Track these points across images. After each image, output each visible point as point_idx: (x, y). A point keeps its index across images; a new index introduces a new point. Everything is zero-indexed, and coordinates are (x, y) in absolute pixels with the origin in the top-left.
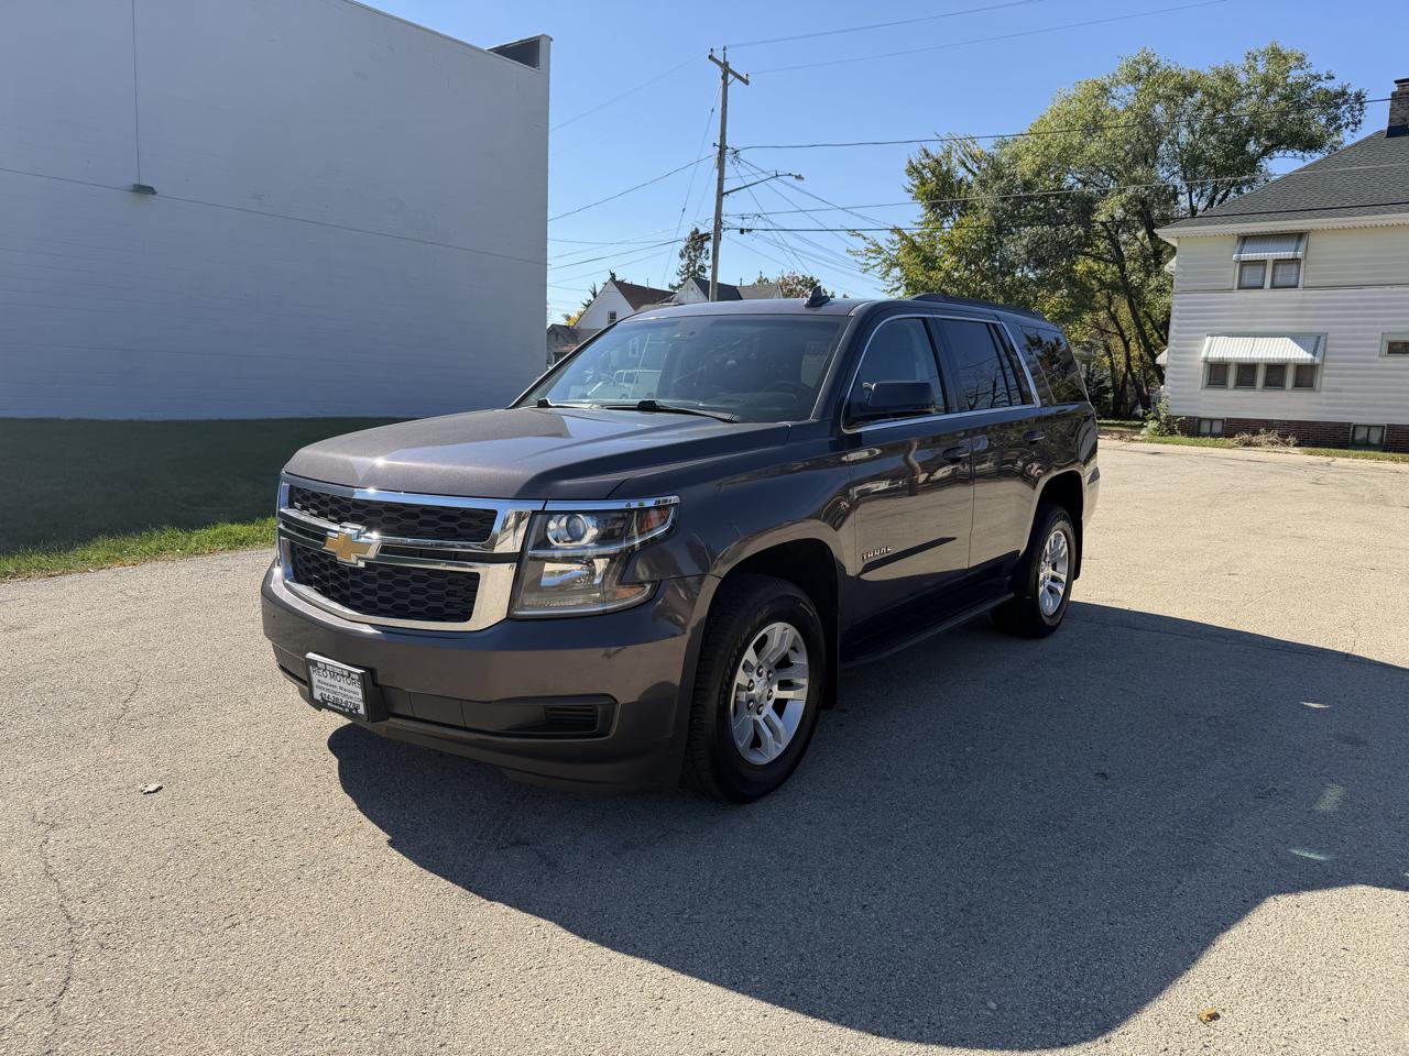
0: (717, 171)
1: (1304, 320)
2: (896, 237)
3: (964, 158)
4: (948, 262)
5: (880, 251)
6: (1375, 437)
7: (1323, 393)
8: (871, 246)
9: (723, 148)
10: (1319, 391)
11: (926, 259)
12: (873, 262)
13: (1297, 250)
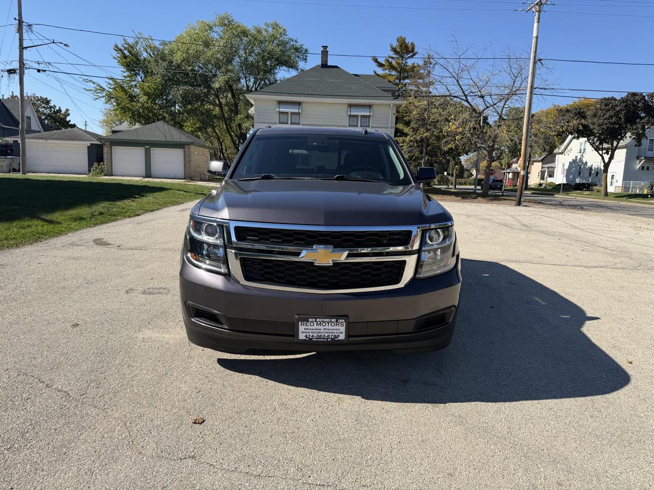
0: (18, 35)
2: (111, 81)
3: (146, 47)
4: (143, 99)
5: (103, 89)
8: (98, 87)
9: (20, 22)
11: (130, 96)
12: (100, 95)
13: (299, 109)
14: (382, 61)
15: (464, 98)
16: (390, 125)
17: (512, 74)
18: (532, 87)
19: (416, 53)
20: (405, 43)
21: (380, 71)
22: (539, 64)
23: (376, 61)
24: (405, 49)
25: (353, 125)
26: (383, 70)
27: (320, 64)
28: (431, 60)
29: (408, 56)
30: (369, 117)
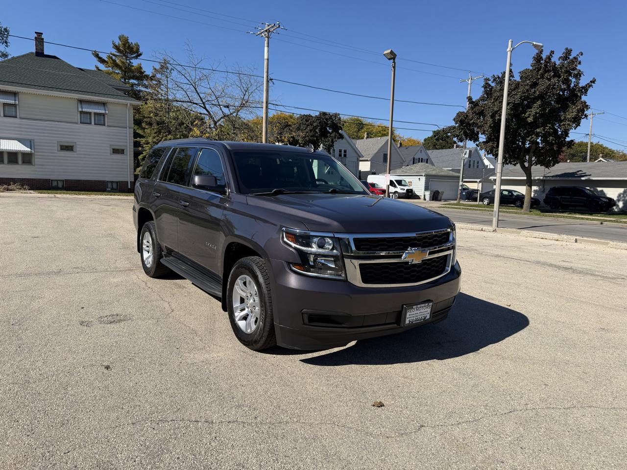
1: (23, 133)
6: (60, 184)
7: (36, 166)
10: (34, 165)
13: (15, 100)
14: (104, 57)
15: (202, 105)
16: (128, 125)
17: (242, 88)
18: (267, 102)
19: (141, 54)
20: (128, 42)
21: (102, 67)
22: (271, 84)
23: (97, 56)
24: (128, 49)
25: (85, 121)
26: (106, 67)
27: (34, 51)
28: (169, 65)
29: (133, 56)
30: (104, 115)
